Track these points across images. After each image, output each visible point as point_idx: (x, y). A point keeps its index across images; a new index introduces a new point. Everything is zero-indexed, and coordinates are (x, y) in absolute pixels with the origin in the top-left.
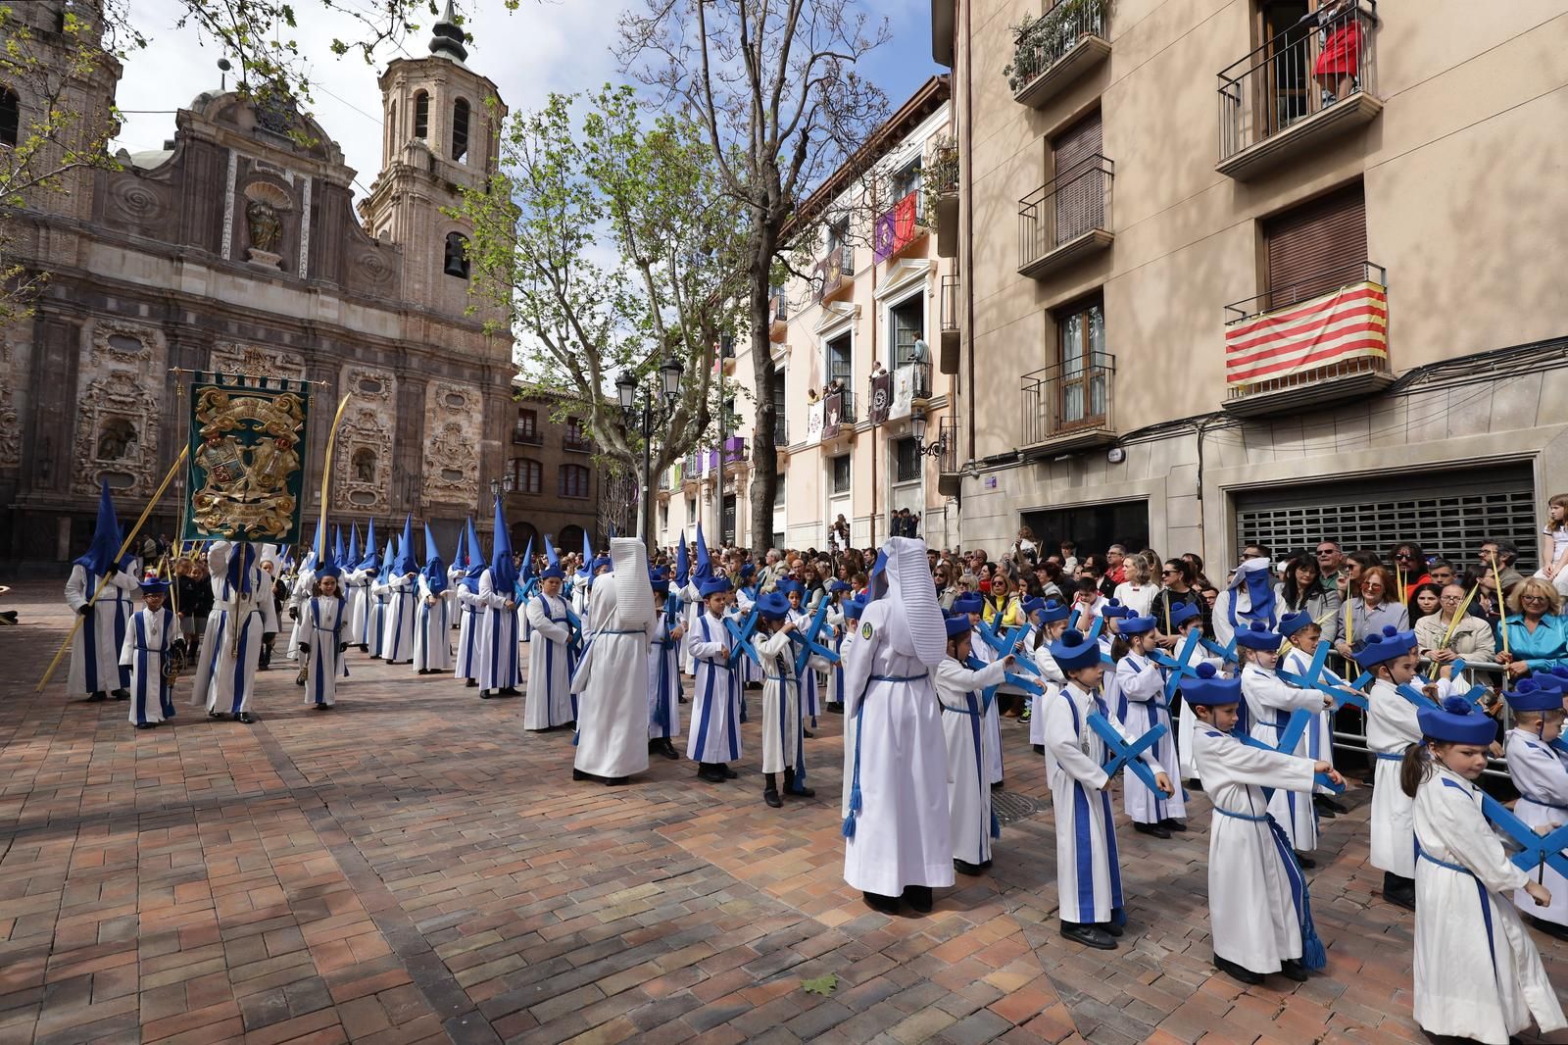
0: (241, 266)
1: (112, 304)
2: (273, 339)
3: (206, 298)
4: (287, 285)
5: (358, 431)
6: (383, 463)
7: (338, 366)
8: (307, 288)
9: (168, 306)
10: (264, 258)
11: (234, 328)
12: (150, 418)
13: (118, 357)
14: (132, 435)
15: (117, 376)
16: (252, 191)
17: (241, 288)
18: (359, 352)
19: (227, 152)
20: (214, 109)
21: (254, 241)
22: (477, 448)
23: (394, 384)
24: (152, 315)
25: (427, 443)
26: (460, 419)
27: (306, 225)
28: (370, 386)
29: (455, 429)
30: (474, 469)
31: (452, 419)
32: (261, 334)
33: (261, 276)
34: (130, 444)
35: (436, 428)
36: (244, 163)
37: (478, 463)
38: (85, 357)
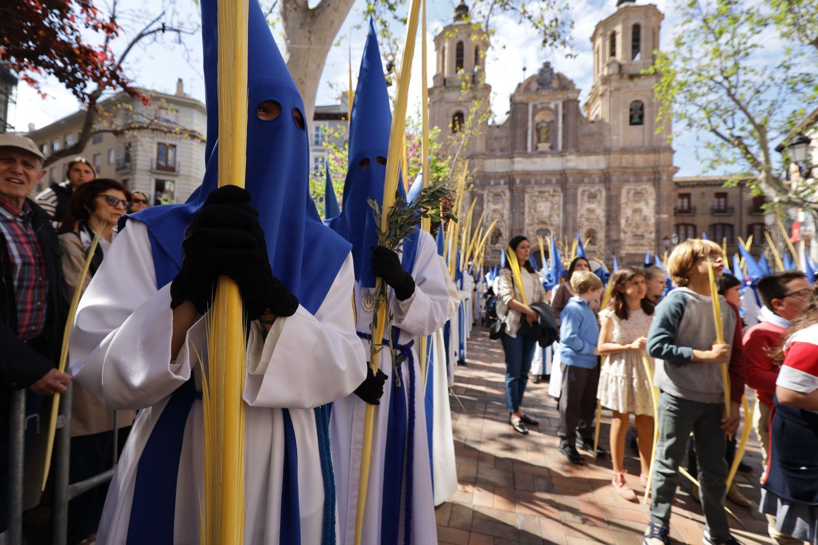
0: (535, 152)
1: (492, 182)
2: (548, 182)
3: (523, 171)
4: (553, 155)
5: (588, 220)
6: (601, 235)
7: (576, 189)
8: (562, 154)
9: (510, 179)
10: (544, 147)
11: (533, 182)
12: (506, 226)
13: (495, 203)
14: (500, 234)
15: (495, 211)
16: (538, 118)
17: (535, 163)
18: (586, 180)
19: (527, 104)
20: (522, 88)
21: (539, 141)
22: (652, 221)
23: (604, 193)
24: (505, 183)
25: (623, 221)
26: (641, 205)
27: (560, 124)
28: (592, 197)
29: (637, 211)
30: (651, 233)
31: (637, 206)
32: (544, 182)
33: (543, 154)
34: (500, 238)
35: (627, 212)
36: (535, 107)
37: (653, 229)
38: (485, 206)
